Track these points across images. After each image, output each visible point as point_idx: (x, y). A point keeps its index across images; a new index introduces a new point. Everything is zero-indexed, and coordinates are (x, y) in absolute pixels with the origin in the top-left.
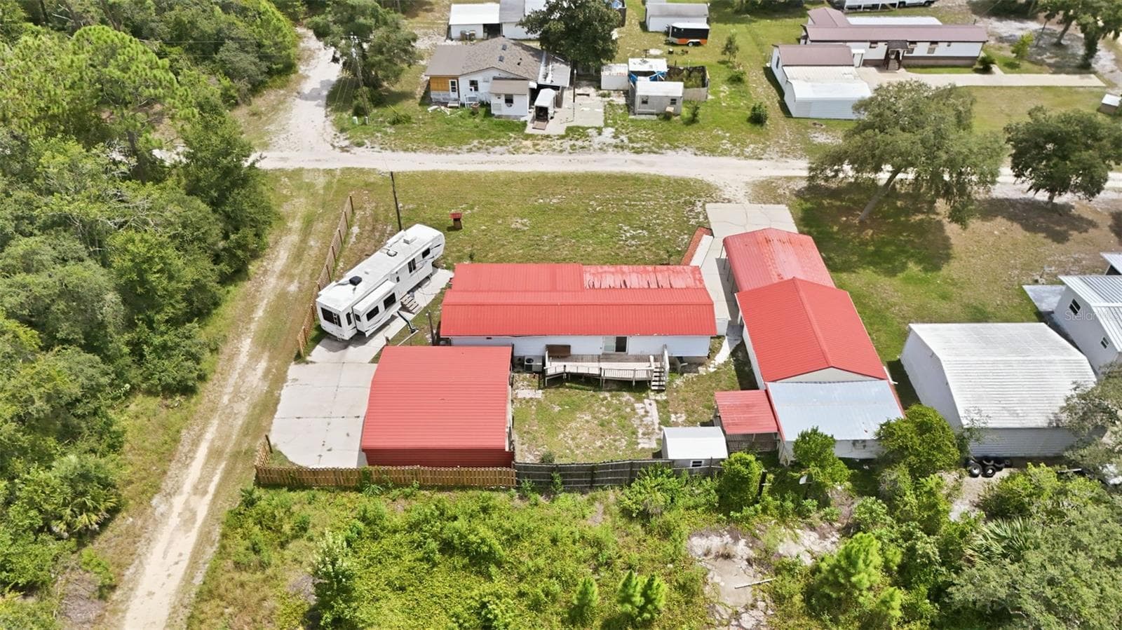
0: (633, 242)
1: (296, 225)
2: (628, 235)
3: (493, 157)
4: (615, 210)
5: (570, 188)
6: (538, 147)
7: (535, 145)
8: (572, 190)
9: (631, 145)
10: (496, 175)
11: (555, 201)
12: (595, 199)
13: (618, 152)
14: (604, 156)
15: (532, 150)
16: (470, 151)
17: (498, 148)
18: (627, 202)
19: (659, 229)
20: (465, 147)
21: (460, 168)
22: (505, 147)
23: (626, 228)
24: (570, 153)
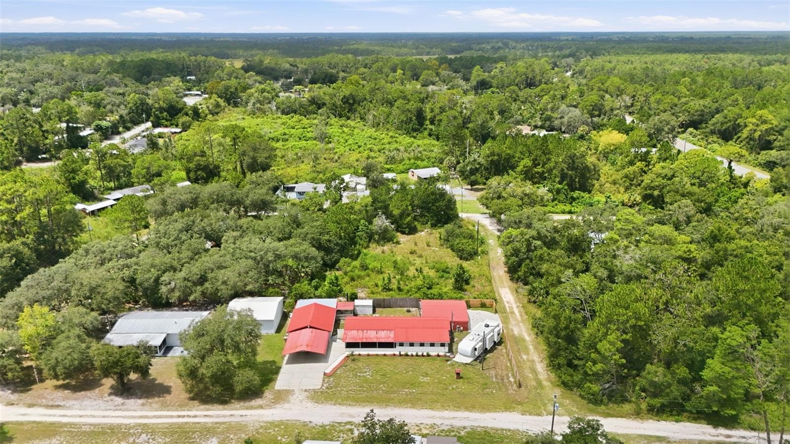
0: (366, 370)
1: (546, 384)
2: (368, 373)
3: (447, 422)
4: (372, 385)
5: (397, 397)
6: (418, 428)
7: (420, 430)
9: (353, 427)
10: (444, 408)
11: (406, 390)
12: (383, 390)
15: (422, 426)
16: (464, 428)
17: (446, 428)
18: (365, 389)
19: (351, 376)
20: (469, 430)
21: (467, 414)
22: (441, 429)
23: (368, 376)
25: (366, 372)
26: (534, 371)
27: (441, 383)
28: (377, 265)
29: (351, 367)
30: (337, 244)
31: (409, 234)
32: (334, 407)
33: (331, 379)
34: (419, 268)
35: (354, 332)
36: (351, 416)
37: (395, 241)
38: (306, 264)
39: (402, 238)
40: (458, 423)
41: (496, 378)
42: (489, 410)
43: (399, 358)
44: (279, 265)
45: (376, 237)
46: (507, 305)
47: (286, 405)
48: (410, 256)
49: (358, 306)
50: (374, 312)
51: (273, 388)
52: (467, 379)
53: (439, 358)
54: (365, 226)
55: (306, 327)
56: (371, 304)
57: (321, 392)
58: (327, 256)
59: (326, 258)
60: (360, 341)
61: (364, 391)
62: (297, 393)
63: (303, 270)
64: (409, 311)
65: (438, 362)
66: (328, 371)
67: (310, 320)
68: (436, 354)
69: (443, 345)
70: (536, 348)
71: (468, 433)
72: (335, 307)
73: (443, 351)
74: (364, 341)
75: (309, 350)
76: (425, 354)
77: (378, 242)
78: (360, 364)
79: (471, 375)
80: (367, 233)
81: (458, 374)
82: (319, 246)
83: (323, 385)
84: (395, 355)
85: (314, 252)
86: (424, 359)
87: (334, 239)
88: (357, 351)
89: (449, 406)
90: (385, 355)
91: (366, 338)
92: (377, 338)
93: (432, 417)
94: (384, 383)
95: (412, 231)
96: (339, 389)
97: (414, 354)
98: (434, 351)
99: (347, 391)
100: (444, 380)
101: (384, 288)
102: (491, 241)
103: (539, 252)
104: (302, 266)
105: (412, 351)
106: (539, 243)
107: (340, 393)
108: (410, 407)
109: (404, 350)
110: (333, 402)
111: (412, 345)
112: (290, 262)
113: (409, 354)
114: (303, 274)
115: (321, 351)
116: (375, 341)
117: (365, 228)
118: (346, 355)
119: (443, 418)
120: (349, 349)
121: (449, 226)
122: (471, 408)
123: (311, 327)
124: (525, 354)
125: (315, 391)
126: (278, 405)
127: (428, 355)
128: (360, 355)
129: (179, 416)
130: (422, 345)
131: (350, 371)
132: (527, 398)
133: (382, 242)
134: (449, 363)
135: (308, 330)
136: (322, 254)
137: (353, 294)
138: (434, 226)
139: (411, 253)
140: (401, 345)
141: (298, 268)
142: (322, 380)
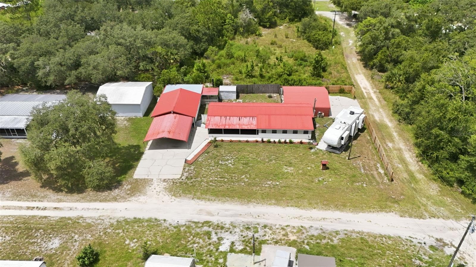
0: (228, 158)
1: (420, 176)
2: (230, 161)
4: (234, 175)
5: (260, 191)
6: (283, 232)
7: (286, 235)
8: (258, 190)
9: (211, 229)
10: (311, 205)
11: (269, 183)
12: (245, 182)
13: (222, 223)
14: (233, 219)
15: (288, 230)
16: (337, 233)
17: (316, 233)
18: (226, 180)
19: (213, 164)
20: (342, 236)
21: (338, 214)
22: (309, 234)
23: (230, 165)
24: (258, 224)
25: (228, 160)
26: (403, 161)
27: (306, 174)
28: (241, 54)
29: (213, 154)
30: (205, 34)
31: (270, 27)
32: (193, 201)
33: (192, 167)
34: (279, 57)
35: (217, 119)
36: (209, 214)
37: (257, 33)
38: (175, 51)
39: (264, 31)
40: (329, 227)
41: (364, 169)
42: (362, 210)
43: (262, 145)
44: (149, 52)
45: (241, 30)
46: (364, 91)
47: (142, 198)
48: (271, 46)
49: (223, 92)
50: (238, 97)
51: (132, 177)
52: (334, 169)
53: (302, 146)
54: (231, 19)
55: (170, 113)
56: (235, 90)
57: (180, 183)
58: (196, 45)
59: (195, 47)
60: (223, 128)
61: (225, 183)
62: (155, 183)
63: (172, 57)
64: (270, 97)
65: (301, 150)
66: (189, 159)
67: (174, 105)
68: (299, 141)
69: (306, 132)
70: (400, 135)
71: (342, 240)
72: (200, 93)
73: (306, 138)
74: (227, 127)
75: (170, 136)
76: (288, 141)
77: (242, 34)
78: (222, 151)
79: (338, 165)
80: (233, 26)
81: (324, 165)
82: (189, 36)
83: (182, 175)
84: (257, 141)
85: (183, 40)
86: (286, 146)
87: (203, 30)
88: (220, 137)
89: (317, 204)
90: (247, 141)
91: (229, 125)
92: (239, 125)
93: (299, 217)
94: (246, 173)
95: (273, 25)
96: (199, 179)
97: (277, 140)
98: (296, 138)
99: (207, 183)
100: (309, 171)
101: (248, 75)
102: (342, 33)
103: (397, 40)
104: (171, 53)
105: (275, 138)
106: (398, 30)
107: (200, 185)
108: (275, 204)
109: (266, 137)
110: (192, 196)
111: (274, 132)
112: (159, 49)
113: (272, 140)
114: (172, 61)
115: (183, 137)
116: (237, 127)
117: (231, 22)
118: (208, 141)
119: (311, 219)
120: (211, 135)
121: (306, 20)
122: (341, 206)
123: (174, 113)
124: (390, 142)
125: (174, 182)
126: (133, 198)
127: (291, 142)
128: (222, 141)
129: (28, 208)
130: (285, 132)
131: (211, 158)
132: (402, 194)
133: (246, 35)
134: (313, 150)
135: (172, 115)
136: (191, 43)
137: (218, 80)
138: (291, 20)
139: (272, 44)
140: (264, 132)
141: (167, 55)
142: (182, 168)
